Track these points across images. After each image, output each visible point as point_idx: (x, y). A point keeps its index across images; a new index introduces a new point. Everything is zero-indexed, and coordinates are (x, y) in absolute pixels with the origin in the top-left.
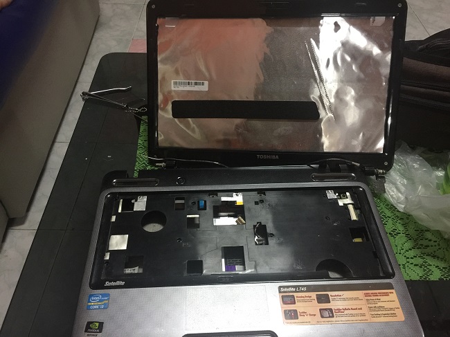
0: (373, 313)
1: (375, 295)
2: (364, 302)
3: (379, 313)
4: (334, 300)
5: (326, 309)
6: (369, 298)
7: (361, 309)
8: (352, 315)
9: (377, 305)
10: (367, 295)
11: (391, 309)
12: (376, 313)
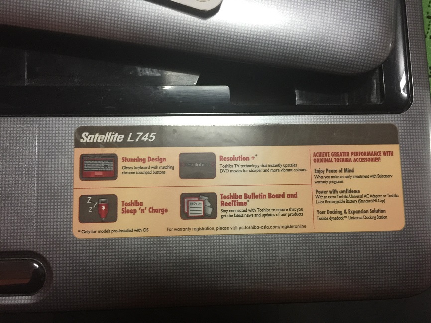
0: (324, 207)
1: (343, 158)
2: (307, 177)
3: (341, 207)
4: (225, 169)
5: (198, 196)
6: (323, 166)
7: (295, 196)
8: (267, 213)
9: (339, 187)
10: (319, 158)
11: (376, 198)
12: (332, 207)
